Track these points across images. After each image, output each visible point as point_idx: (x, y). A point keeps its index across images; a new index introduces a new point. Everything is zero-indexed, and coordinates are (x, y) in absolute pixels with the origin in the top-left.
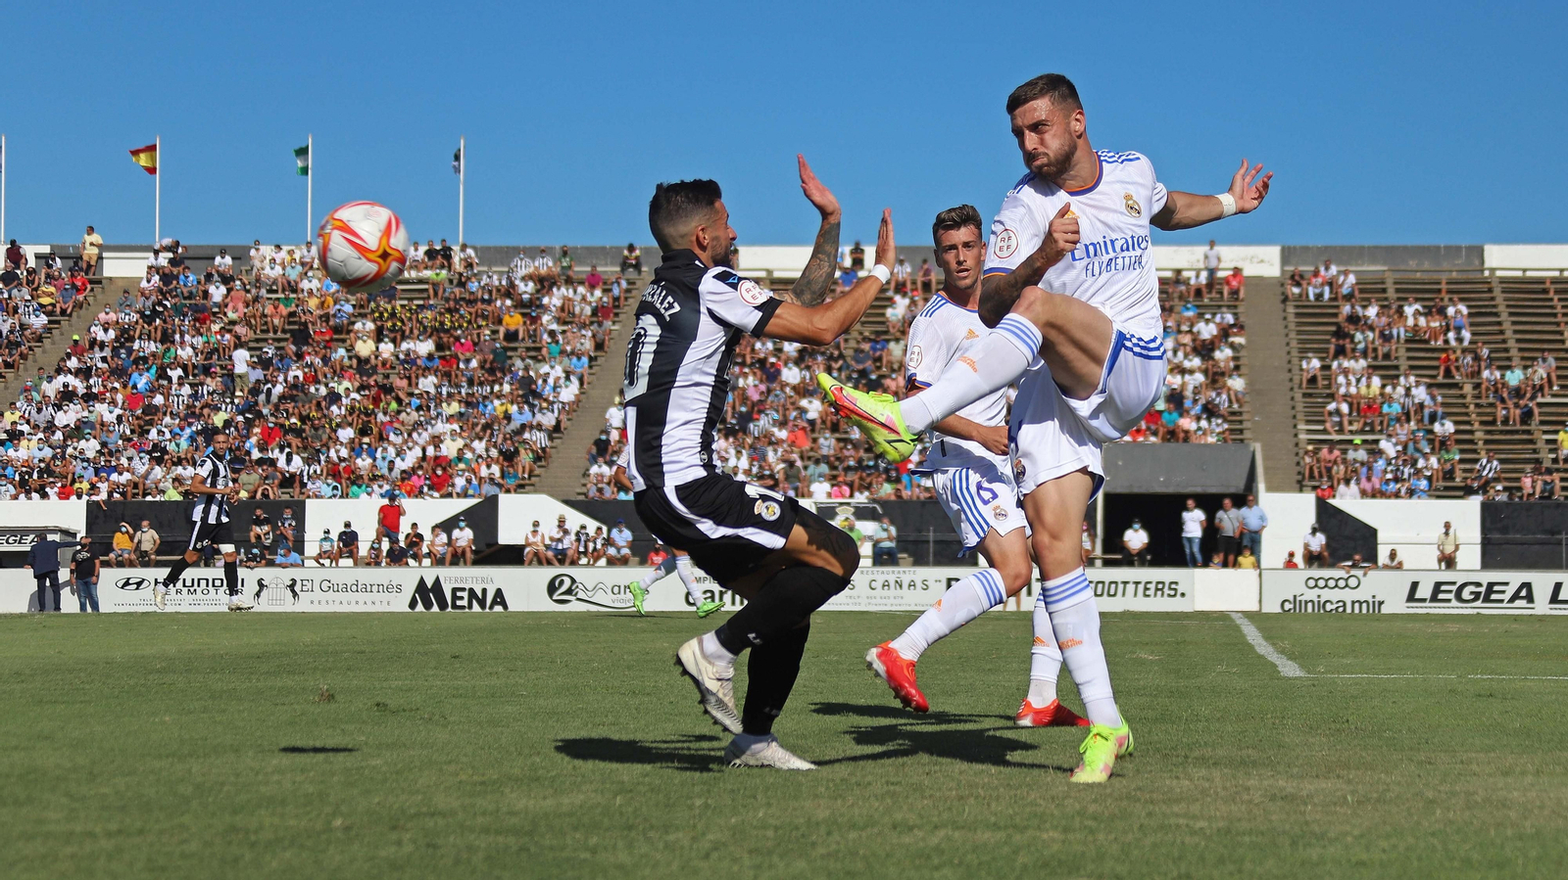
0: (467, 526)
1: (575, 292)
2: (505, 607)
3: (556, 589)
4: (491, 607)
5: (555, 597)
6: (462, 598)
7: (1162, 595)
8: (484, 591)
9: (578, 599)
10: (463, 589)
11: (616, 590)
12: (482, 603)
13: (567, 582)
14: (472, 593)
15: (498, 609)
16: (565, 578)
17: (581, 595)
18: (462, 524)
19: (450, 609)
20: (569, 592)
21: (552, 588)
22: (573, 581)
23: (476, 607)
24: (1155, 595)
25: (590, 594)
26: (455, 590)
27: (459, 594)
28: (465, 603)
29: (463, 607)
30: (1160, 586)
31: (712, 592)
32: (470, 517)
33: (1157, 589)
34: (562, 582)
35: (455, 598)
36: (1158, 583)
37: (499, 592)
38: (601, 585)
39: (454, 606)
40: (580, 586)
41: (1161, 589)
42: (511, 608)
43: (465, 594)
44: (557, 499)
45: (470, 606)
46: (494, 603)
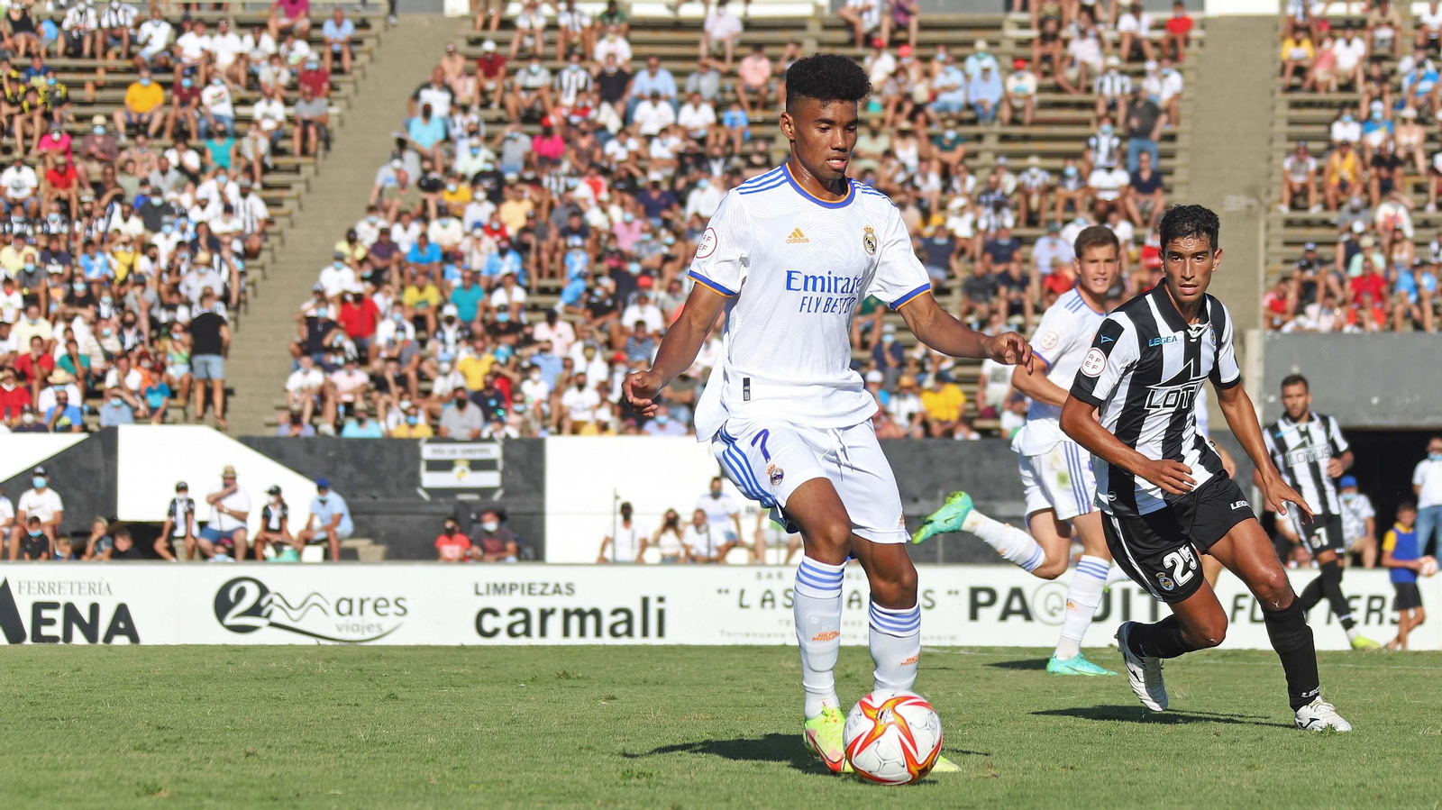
0: (50, 485)
1: (257, 44)
2: (134, 638)
3: (230, 606)
4: (108, 639)
5: (229, 620)
6: (51, 622)
7: (1381, 621)
8: (94, 609)
9: (273, 625)
10: (54, 606)
11: (344, 607)
12: (90, 631)
13: (252, 593)
14: (71, 613)
15: (121, 641)
16: (247, 585)
17: (278, 616)
18: (39, 481)
19: (28, 641)
20: (255, 610)
21: (222, 605)
22: (264, 590)
23: (78, 638)
24: (1367, 621)
25: (295, 614)
26: (38, 607)
27: (46, 614)
28: (57, 630)
29: (54, 639)
30: (1376, 604)
31: (526, 612)
32: (56, 471)
33: (1370, 610)
34: (241, 593)
35: (38, 621)
36: (1372, 598)
37: (122, 612)
38: (315, 599)
39: (37, 637)
40: (277, 600)
41: (1379, 611)
42: (145, 639)
43: (58, 615)
44: (231, 436)
45: (68, 636)
46: (113, 630)
